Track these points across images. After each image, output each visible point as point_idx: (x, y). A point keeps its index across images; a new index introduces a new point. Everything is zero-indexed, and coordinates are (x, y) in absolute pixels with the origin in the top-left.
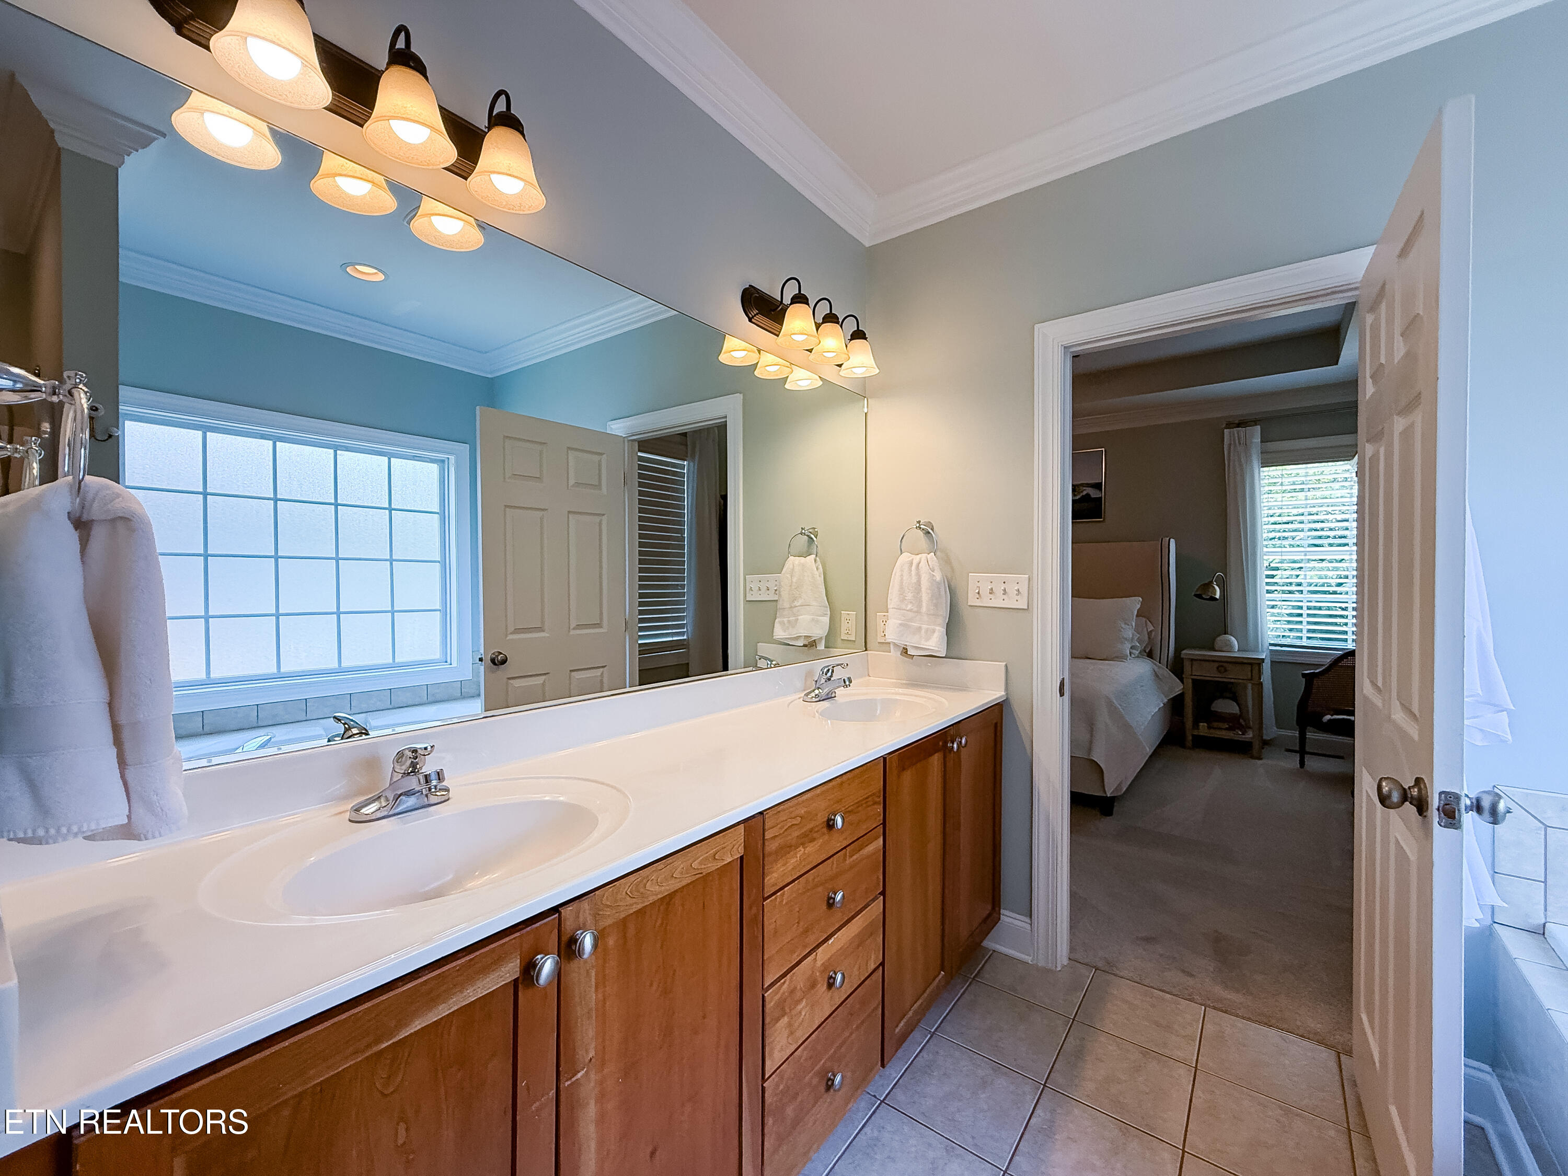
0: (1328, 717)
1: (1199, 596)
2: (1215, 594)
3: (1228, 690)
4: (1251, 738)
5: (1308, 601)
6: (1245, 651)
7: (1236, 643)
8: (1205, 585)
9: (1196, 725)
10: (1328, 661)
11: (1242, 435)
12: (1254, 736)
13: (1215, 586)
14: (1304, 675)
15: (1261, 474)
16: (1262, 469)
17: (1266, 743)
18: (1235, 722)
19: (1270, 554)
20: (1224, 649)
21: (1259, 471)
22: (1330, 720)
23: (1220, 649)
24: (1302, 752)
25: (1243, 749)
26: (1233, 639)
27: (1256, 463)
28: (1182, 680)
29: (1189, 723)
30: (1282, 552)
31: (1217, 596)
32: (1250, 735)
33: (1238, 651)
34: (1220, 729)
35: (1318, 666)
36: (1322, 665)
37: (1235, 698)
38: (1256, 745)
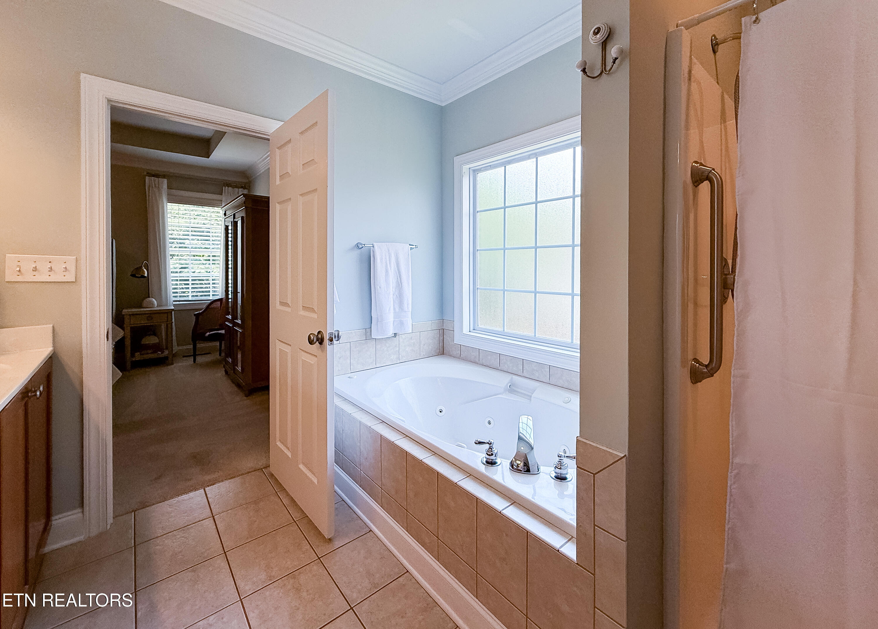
0: (208, 333)
1: (133, 275)
2: (144, 274)
3: (151, 330)
4: (167, 354)
5: (192, 277)
6: (162, 306)
7: (155, 302)
8: (137, 268)
9: (133, 355)
10: (205, 306)
11: (156, 182)
12: (169, 352)
13: (144, 269)
14: (195, 315)
15: (168, 207)
16: (168, 204)
17: (174, 355)
18: (156, 348)
19: (173, 251)
20: (149, 306)
21: (167, 204)
22: (209, 335)
23: (147, 307)
24: (195, 356)
25: (163, 362)
26: (154, 300)
27: (165, 200)
28: (123, 329)
29: (128, 354)
30: (179, 251)
31: (146, 275)
32: (166, 352)
33: (157, 306)
34: (148, 354)
35: (201, 309)
36: (202, 309)
37: (155, 334)
38: (170, 357)
